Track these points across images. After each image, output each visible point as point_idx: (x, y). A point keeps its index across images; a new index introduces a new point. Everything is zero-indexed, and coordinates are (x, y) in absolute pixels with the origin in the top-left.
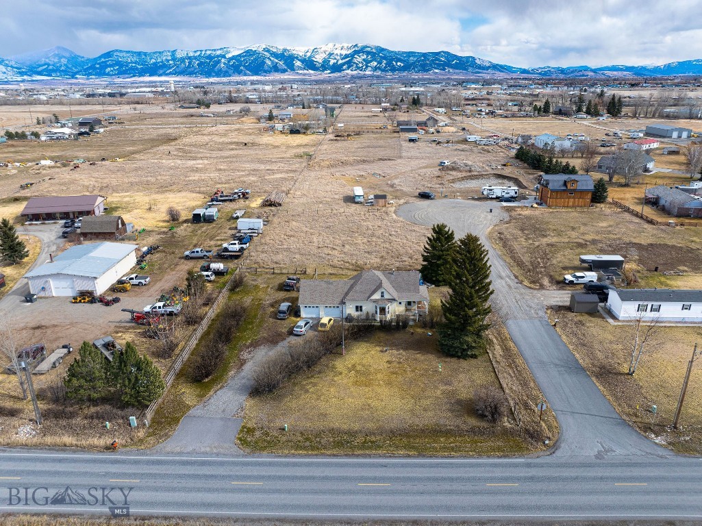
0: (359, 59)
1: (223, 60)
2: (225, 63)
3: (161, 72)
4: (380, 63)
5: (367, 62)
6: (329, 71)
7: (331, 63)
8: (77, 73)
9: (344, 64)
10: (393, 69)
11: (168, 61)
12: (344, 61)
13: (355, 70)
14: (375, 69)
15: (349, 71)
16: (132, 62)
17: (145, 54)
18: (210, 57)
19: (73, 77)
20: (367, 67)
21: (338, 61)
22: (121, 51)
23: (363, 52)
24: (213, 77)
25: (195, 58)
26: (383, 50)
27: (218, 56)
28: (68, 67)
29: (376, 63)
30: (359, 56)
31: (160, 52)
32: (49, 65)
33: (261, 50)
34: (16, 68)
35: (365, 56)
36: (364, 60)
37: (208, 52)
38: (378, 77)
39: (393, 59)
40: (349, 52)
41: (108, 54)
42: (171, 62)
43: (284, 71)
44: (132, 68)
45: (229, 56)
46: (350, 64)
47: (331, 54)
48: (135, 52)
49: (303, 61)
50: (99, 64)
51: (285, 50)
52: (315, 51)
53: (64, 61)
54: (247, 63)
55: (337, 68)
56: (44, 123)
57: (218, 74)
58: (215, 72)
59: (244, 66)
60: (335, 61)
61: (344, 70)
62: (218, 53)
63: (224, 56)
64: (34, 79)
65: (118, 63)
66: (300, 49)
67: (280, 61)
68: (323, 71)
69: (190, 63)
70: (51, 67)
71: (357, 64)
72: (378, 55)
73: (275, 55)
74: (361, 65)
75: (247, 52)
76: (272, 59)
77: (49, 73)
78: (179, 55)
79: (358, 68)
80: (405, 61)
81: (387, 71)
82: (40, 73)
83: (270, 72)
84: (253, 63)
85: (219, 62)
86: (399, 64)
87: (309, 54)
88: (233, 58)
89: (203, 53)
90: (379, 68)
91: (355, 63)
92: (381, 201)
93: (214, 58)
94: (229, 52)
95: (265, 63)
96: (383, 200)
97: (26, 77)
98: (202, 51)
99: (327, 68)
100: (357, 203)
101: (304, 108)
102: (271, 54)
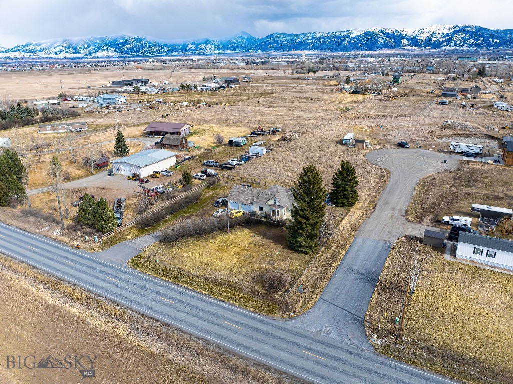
0: (457, 38)
1: (347, 39)
2: (348, 42)
3: (303, 48)
4: (477, 40)
5: (465, 39)
6: (430, 48)
7: (433, 41)
8: (250, 49)
9: (444, 42)
10: (489, 45)
11: (309, 40)
12: (444, 39)
13: (453, 47)
14: (472, 45)
15: (447, 48)
16: (284, 42)
17: (295, 36)
18: (338, 37)
19: (248, 51)
20: (464, 43)
21: (438, 40)
22: (279, 34)
23: (463, 32)
24: (339, 51)
25: (328, 38)
26: (482, 29)
27: (344, 37)
28: (245, 45)
29: (473, 41)
30: (459, 35)
31: (304, 34)
32: (235, 43)
33: (377, 31)
34: (217, 46)
35: (464, 35)
36: (462, 38)
37: (338, 34)
38: (472, 52)
39: (490, 37)
40: (450, 32)
41: (271, 36)
42: (311, 41)
43: (392, 47)
44: (284, 46)
45: (353, 36)
46: (449, 42)
47: (434, 34)
48: (288, 35)
49: (409, 39)
50: (264, 43)
51: (396, 31)
52: (421, 31)
53: (244, 41)
54: (364, 41)
55: (437, 45)
56: (207, 80)
57: (342, 50)
58: (340, 48)
59: (363, 44)
60: (437, 39)
61: (443, 47)
62: (345, 34)
63: (348, 37)
64: (225, 52)
65: (276, 42)
66: (408, 30)
67: (391, 39)
68: (425, 47)
69: (323, 42)
70: (235, 45)
71: (455, 42)
72: (477, 33)
74: (458, 43)
75: (366, 33)
76: (384, 38)
77: (234, 49)
78: (317, 36)
79: (456, 45)
80: (501, 38)
81: (483, 47)
82: (229, 49)
83: (381, 48)
84: (370, 41)
85: (345, 40)
86: (495, 41)
87: (415, 34)
88: (353, 38)
89: (334, 34)
90: (476, 45)
91: (454, 41)
92: (360, 145)
93: (341, 38)
94: (352, 34)
95: (379, 41)
96: (362, 145)
97: (221, 52)
98: (333, 33)
99: (429, 45)
100: (344, 145)
101: (383, 75)
102: (384, 34)
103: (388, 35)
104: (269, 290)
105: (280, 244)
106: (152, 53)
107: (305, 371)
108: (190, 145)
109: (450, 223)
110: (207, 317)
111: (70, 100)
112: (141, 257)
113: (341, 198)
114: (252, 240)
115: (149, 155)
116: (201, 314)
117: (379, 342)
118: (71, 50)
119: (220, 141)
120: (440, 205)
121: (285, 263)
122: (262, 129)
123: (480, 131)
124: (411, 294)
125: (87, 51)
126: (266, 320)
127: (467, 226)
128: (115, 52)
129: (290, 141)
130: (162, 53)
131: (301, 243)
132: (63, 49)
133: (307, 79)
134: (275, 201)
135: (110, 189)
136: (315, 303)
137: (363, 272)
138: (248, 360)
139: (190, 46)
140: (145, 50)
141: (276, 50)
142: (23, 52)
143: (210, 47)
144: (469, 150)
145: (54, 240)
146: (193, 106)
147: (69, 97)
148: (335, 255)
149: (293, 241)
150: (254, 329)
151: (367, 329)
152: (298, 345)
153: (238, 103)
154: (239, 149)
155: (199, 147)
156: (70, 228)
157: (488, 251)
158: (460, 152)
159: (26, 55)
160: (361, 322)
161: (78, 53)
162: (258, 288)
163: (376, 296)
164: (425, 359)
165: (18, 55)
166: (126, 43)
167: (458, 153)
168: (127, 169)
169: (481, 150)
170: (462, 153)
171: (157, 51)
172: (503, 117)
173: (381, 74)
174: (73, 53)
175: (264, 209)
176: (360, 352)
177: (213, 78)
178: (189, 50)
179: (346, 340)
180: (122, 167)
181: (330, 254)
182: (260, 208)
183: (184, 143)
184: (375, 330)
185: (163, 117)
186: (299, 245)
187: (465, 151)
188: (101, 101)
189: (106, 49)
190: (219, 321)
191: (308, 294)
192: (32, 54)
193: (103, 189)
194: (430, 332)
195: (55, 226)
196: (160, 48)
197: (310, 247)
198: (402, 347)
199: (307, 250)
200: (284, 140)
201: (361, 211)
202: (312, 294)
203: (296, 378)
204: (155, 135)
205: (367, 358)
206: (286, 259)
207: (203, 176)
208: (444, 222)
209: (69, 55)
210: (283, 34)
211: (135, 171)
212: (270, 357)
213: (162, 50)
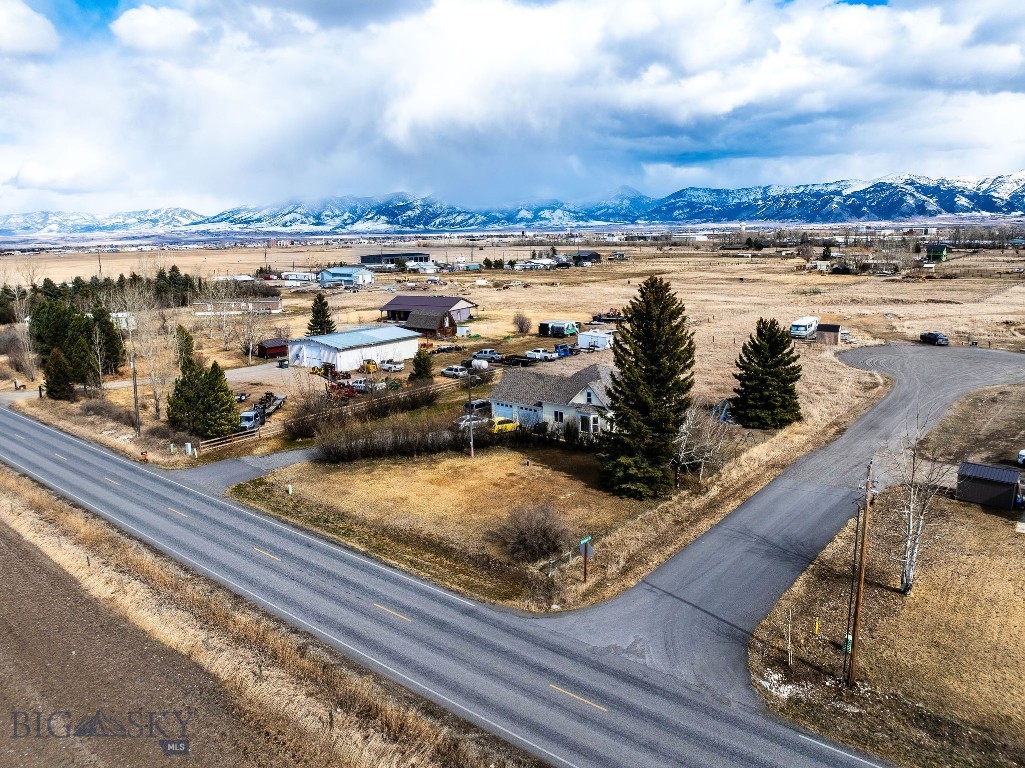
1: (837, 199)
2: (838, 203)
3: (744, 215)
6: (1020, 213)
8: (638, 218)
11: (756, 200)
16: (708, 203)
17: (727, 192)
18: (818, 195)
19: (633, 222)
22: (697, 190)
24: (818, 221)
25: (796, 196)
27: (832, 193)
28: (629, 211)
31: (746, 189)
32: (609, 208)
33: (899, 182)
34: (574, 212)
37: (816, 188)
41: (680, 194)
42: (760, 202)
43: (935, 214)
44: (708, 211)
45: (848, 192)
48: (714, 191)
49: (974, 197)
50: (666, 205)
51: (943, 181)
52: (998, 180)
53: (626, 203)
54: (873, 201)
57: (826, 218)
58: (821, 216)
59: (870, 207)
62: (832, 188)
63: (839, 193)
64: (589, 224)
65: (691, 205)
66: (968, 177)
67: (931, 197)
68: (1009, 212)
69: (786, 203)
70: (610, 211)
73: (922, 189)
75: (875, 186)
76: (917, 195)
77: (607, 217)
78: (773, 193)
82: (597, 218)
83: (910, 214)
84: (885, 201)
85: (831, 200)
87: (985, 187)
88: (849, 196)
89: (810, 187)
92: (829, 334)
93: (823, 195)
94: (846, 187)
95: (905, 201)
96: (833, 334)
97: (581, 223)
98: (807, 186)
99: (1018, 207)
102: (916, 188)
103: (925, 190)
105: (583, 480)
106: (453, 225)
108: (459, 334)
111: (275, 277)
112: (261, 482)
113: (755, 407)
116: (328, 585)
117: (786, 691)
118: (311, 219)
119: (522, 325)
121: (581, 511)
122: (618, 315)
124: (904, 591)
125: (338, 221)
126: (483, 610)
128: (388, 222)
130: (472, 225)
131: (627, 467)
132: (298, 216)
133: (741, 257)
134: (588, 394)
135: (269, 385)
136: (626, 590)
137: (776, 539)
138: (392, 688)
139: (523, 214)
140: (440, 219)
141: (691, 217)
142: (231, 222)
143: (561, 215)
147: (274, 273)
148: (713, 506)
149: (611, 466)
150: (441, 625)
151: (755, 658)
152: (542, 670)
155: (478, 336)
156: (153, 432)
159: (236, 228)
160: (743, 640)
161: (323, 224)
162: (492, 551)
163: (799, 587)
164: (921, 746)
165: (224, 227)
166: (407, 207)
168: (314, 353)
171: (462, 222)
174: (313, 224)
175: (565, 416)
176: (716, 705)
177: (551, 252)
178: (522, 220)
179: (685, 673)
180: (305, 351)
181: (697, 503)
182: (556, 413)
183: (447, 325)
184: (779, 662)
186: (621, 474)
188: (327, 277)
189: (371, 218)
190: (364, 602)
191: (613, 569)
192: (245, 225)
193: (256, 384)
194: (952, 683)
195: (127, 429)
196: (469, 216)
197: (650, 481)
198: (853, 709)
199: (640, 487)
201: (805, 437)
202: (625, 571)
203: (506, 744)
205: (734, 722)
206: (583, 504)
207: (461, 370)
208: (1020, 461)
209: (306, 228)
210: (705, 190)
211: (328, 358)
212: (456, 688)
213: (471, 221)
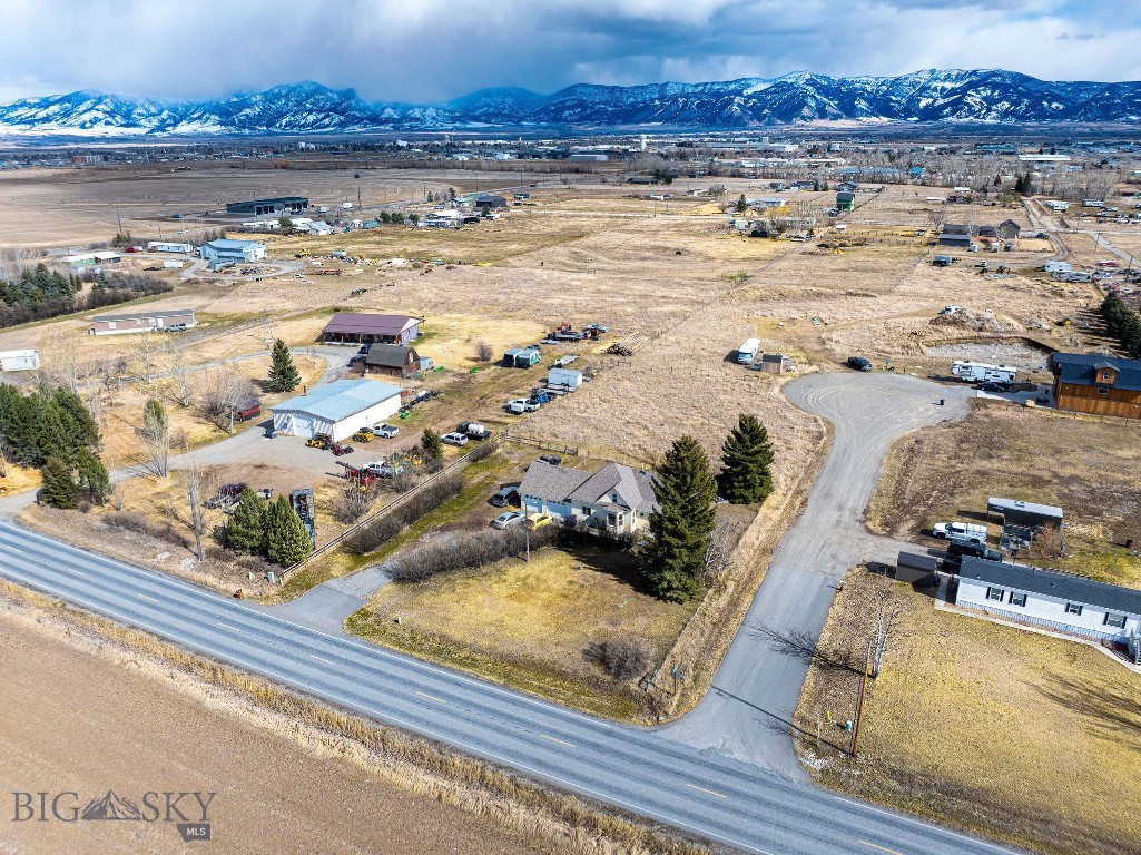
0: (974, 98)
1: (737, 99)
2: (739, 105)
3: (640, 116)
4: (1016, 103)
5: (990, 101)
6: (915, 119)
7: (923, 104)
8: (523, 118)
9: (945, 106)
10: (1042, 115)
11: (653, 100)
12: (946, 100)
13: (967, 117)
14: (1005, 114)
15: (953, 119)
16: (599, 103)
17: (622, 90)
18: (717, 95)
20: (989, 110)
21: (934, 101)
22: (588, 86)
23: (986, 85)
24: (720, 126)
25: (695, 95)
26: (1025, 79)
27: (730, 93)
28: (513, 110)
29: (1007, 105)
30: (978, 92)
31: (642, 87)
32: (489, 106)
33: (800, 82)
34: (449, 111)
35: (989, 92)
36: (985, 98)
37: (716, 87)
38: (1007, 130)
39: (1044, 97)
40: (958, 85)
41: (570, 90)
42: (657, 102)
43: (836, 117)
44: (599, 112)
45: (749, 91)
46: (956, 106)
47: (924, 89)
48: (607, 88)
49: (872, 100)
50: (554, 105)
51: (843, 82)
52: (896, 83)
53: (509, 100)
54: (775, 103)
55: (932, 113)
56: (437, 200)
58: (721, 118)
59: (771, 110)
60: (931, 100)
61: (944, 116)
62: (732, 87)
63: (739, 93)
64: (468, 126)
65: (581, 104)
66: (869, 81)
67: (831, 100)
68: (905, 118)
69: (685, 103)
70: (491, 110)
71: (970, 106)
72: (1015, 89)
73: (823, 90)
74: (977, 108)
75: (778, 85)
76: (819, 97)
77: (488, 118)
78: (670, 92)
79: (971, 112)
80: (1067, 100)
81: (1028, 118)
82: (476, 119)
84: (786, 104)
85: (730, 102)
86: (1054, 105)
87: (883, 89)
88: (750, 97)
89: (709, 86)
90: (1013, 114)
91: (967, 104)
92: (773, 366)
93: (724, 94)
94: (749, 86)
95: (806, 104)
96: (776, 365)
97: (458, 124)
98: (706, 84)
99: (914, 113)
100: (741, 363)
101: (816, 190)
102: (818, 90)
103: (825, 91)
104: (617, 675)
105: (629, 583)
106: (303, 126)
107: (691, 816)
108: (424, 365)
109: (948, 536)
110: (511, 726)
111: (141, 249)
112: (365, 614)
114: (575, 576)
115: (347, 393)
116: (498, 722)
117: (818, 764)
118: (118, 118)
119: (484, 356)
120: (929, 497)
121: (641, 622)
122: (570, 328)
123: (1013, 331)
124: (873, 676)
125: (155, 122)
126: (617, 729)
127: (977, 541)
128: (221, 123)
129: (630, 354)
130: (328, 126)
131: (669, 582)
132: (101, 115)
133: (653, 199)
134: (615, 496)
135: (275, 467)
136: (701, 696)
137: (786, 635)
138: (591, 802)
139: (389, 112)
140: (287, 119)
141: (582, 119)
143: (434, 114)
144: (988, 376)
145: (186, 579)
146: (416, 267)
147: (139, 242)
148: (734, 603)
149: (655, 577)
150: (596, 747)
151: (797, 743)
152: (678, 774)
153: (509, 259)
154: (526, 372)
155: (442, 368)
157: (1012, 593)
158: (972, 379)
160: (785, 730)
161: (135, 125)
162: (597, 671)
163: (810, 681)
164: (895, 792)
166: (244, 104)
167: (966, 382)
168: (305, 423)
169: (1012, 377)
170: (976, 381)
171: (314, 122)
172: (1061, 296)
173: (812, 186)
174: (122, 125)
175: (592, 511)
176: (785, 783)
177: (449, 193)
178: (387, 121)
179: (761, 762)
180: (294, 421)
181: (723, 601)
182: (584, 509)
183: (411, 359)
184: (811, 744)
185: (354, 294)
186: (665, 585)
187: (981, 377)
188: (213, 254)
189: (199, 118)
190: (533, 734)
191: (688, 681)
192: (28, 126)
193: (261, 467)
194: (906, 745)
195: (182, 551)
196: (322, 115)
197: (686, 590)
198: (858, 773)
199: (683, 596)
200: (617, 353)
201: (779, 512)
202: (696, 679)
204: (346, 340)
205: (798, 793)
206: (643, 613)
208: (935, 533)
209: (113, 131)
210: (595, 87)
211: (321, 428)
212: (631, 796)
213: (327, 121)
